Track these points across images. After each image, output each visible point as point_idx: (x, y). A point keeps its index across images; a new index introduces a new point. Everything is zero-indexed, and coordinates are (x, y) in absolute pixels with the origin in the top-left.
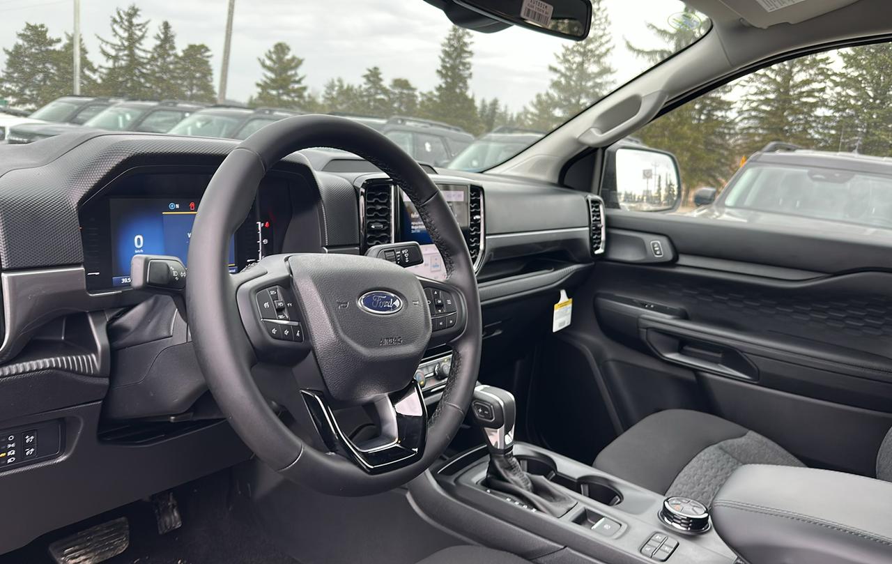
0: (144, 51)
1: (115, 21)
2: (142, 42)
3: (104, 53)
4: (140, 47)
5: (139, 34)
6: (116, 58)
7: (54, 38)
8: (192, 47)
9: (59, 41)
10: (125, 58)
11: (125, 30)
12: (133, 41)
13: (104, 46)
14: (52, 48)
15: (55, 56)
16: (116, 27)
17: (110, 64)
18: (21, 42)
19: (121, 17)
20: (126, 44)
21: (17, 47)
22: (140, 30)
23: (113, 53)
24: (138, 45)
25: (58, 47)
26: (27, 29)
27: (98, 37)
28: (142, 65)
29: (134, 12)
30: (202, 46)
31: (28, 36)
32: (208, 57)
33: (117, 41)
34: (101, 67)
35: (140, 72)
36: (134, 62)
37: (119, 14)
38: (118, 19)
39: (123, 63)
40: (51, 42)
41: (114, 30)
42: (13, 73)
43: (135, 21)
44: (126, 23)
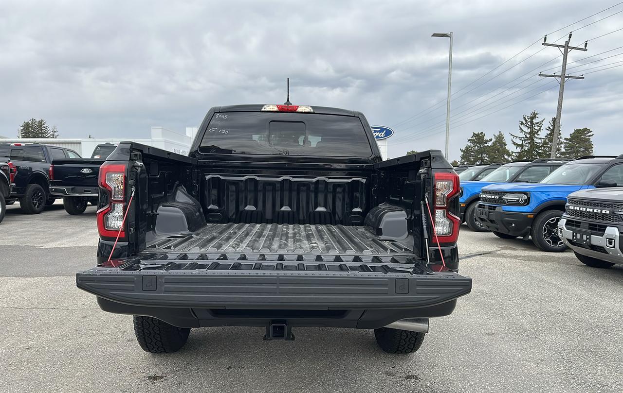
0: (540, 138)
1: (522, 123)
2: (539, 133)
3: (515, 144)
4: (538, 137)
5: (537, 128)
6: (522, 146)
7: (488, 139)
8: (577, 131)
9: (491, 140)
10: (527, 145)
11: (528, 128)
12: (533, 134)
13: (514, 140)
14: (486, 145)
15: (488, 149)
16: (523, 127)
17: (519, 150)
18: (469, 144)
19: (526, 121)
20: (528, 136)
21: (468, 147)
22: (538, 126)
23: (520, 142)
24: (536, 136)
25: (490, 144)
26: (474, 136)
27: (511, 135)
28: (538, 148)
29: (534, 116)
30: (586, 129)
31: (474, 140)
32: (590, 136)
33: (522, 135)
34: (513, 152)
35: (537, 152)
36: (533, 146)
37: (525, 118)
38: (524, 122)
39: (526, 148)
40: (487, 142)
41: (521, 129)
42: (464, 162)
43: (535, 121)
44: (529, 124)
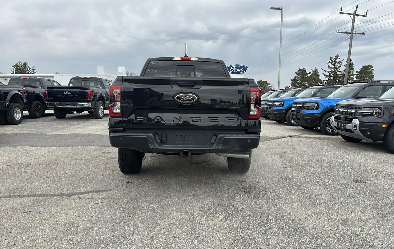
0: (341, 72)
1: (329, 62)
2: (340, 68)
3: (325, 75)
4: (339, 71)
5: (339, 65)
6: (329, 76)
7: (308, 72)
8: (364, 67)
9: (310, 73)
10: (333, 76)
11: (333, 65)
12: (336, 69)
13: (324, 73)
14: (307, 76)
15: (308, 79)
16: (330, 65)
17: (327, 79)
18: (296, 76)
19: (332, 60)
20: (333, 70)
21: (295, 78)
22: (339, 64)
23: (328, 74)
24: (338, 70)
25: (309, 75)
26: (299, 70)
27: (323, 69)
28: (339, 77)
29: (337, 57)
30: (370, 66)
31: (299, 73)
32: (372, 70)
33: (329, 70)
34: (323, 81)
35: (338, 80)
36: (336, 76)
37: (331, 59)
38: (331, 61)
39: (332, 78)
40: (307, 74)
42: (293, 87)
43: (337, 61)
44: (334, 62)
